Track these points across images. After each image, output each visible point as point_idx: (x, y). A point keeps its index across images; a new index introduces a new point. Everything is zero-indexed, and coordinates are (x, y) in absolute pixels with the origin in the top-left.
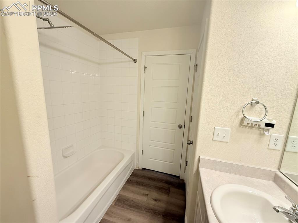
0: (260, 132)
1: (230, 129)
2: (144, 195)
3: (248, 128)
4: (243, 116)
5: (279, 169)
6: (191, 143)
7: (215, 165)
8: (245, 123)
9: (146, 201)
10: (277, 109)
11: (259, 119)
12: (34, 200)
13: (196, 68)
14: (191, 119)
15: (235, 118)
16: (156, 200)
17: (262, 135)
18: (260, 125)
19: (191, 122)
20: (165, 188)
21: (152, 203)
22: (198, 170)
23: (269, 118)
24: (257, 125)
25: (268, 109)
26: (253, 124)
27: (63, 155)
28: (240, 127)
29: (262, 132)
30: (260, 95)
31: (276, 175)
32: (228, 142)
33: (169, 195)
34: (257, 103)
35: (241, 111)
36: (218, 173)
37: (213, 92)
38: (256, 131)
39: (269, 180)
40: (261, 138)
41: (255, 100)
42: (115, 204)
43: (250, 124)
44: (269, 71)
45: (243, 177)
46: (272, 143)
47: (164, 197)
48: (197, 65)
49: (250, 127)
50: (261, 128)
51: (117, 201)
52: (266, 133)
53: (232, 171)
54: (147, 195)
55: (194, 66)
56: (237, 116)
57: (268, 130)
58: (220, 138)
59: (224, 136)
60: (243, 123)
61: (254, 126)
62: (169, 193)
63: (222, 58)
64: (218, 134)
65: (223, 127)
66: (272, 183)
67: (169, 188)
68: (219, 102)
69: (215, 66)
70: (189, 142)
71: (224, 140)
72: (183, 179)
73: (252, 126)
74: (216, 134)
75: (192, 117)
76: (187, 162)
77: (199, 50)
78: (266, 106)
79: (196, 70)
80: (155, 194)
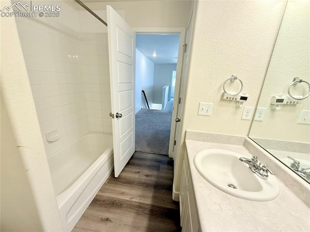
0: (237, 105)
1: (213, 104)
2: (135, 172)
3: (227, 102)
4: (224, 91)
5: (248, 135)
6: (179, 121)
7: (199, 137)
8: (225, 98)
9: (138, 177)
10: (250, 85)
11: (236, 93)
12: (27, 170)
13: (186, 48)
14: (180, 101)
15: (217, 93)
16: (147, 176)
17: (238, 108)
18: (237, 98)
19: (180, 103)
20: (155, 165)
21: (144, 179)
22: (184, 142)
23: (244, 92)
24: (234, 99)
25: (244, 84)
26: (231, 98)
27: (47, 140)
28: (221, 101)
29: (238, 105)
30: (239, 72)
31: (245, 140)
32: (210, 116)
33: (159, 171)
34: (236, 78)
35: (223, 86)
36: (201, 143)
37: (200, 68)
38: (233, 104)
39: (240, 145)
40: (236, 110)
41: (234, 76)
42: (108, 183)
43: (229, 98)
44: (247, 49)
45: (221, 144)
46: (245, 114)
47: (155, 173)
48: (186, 45)
49: (228, 101)
50: (237, 102)
51: (110, 180)
52: (241, 106)
53: (212, 140)
54: (139, 172)
55: (184, 46)
56: (218, 92)
57: (242, 103)
58: (204, 113)
59: (207, 110)
60: (223, 97)
61: (231, 99)
62: (159, 169)
63: (209, 34)
64: (203, 108)
65: (206, 102)
66: (242, 147)
67: (159, 165)
68: (204, 79)
69: (203, 42)
70: (177, 120)
71: (207, 114)
72: (171, 157)
73: (230, 100)
74: (201, 109)
75: (180, 98)
76: (175, 141)
77: (188, 29)
78: (242, 81)
79: (185, 51)
80: (146, 172)
